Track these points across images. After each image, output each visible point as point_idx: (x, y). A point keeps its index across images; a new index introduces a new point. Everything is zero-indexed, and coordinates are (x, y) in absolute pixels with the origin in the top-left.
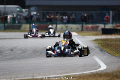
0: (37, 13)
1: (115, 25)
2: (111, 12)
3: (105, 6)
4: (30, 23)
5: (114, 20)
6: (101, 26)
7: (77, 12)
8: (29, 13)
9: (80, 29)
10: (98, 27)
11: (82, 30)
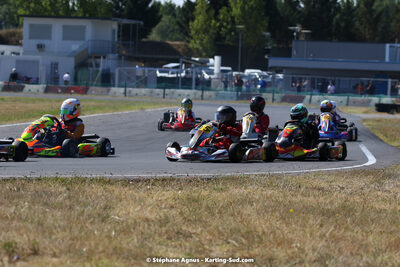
0: (285, 78)
1: (394, 99)
2: (390, 80)
3: (382, 72)
4: (273, 92)
5: (394, 92)
6: (375, 100)
7: (342, 79)
8: (274, 78)
9: (345, 102)
10: (370, 101)
11: (347, 105)
